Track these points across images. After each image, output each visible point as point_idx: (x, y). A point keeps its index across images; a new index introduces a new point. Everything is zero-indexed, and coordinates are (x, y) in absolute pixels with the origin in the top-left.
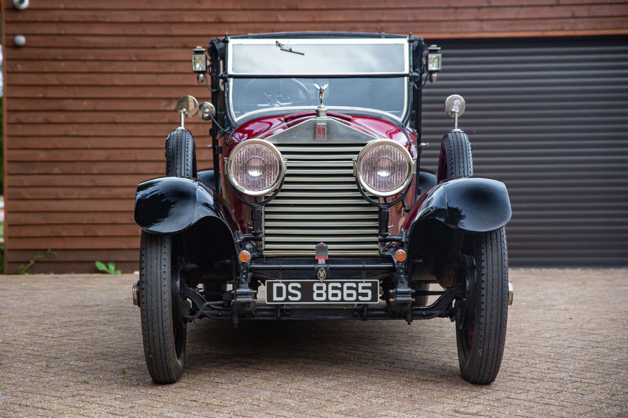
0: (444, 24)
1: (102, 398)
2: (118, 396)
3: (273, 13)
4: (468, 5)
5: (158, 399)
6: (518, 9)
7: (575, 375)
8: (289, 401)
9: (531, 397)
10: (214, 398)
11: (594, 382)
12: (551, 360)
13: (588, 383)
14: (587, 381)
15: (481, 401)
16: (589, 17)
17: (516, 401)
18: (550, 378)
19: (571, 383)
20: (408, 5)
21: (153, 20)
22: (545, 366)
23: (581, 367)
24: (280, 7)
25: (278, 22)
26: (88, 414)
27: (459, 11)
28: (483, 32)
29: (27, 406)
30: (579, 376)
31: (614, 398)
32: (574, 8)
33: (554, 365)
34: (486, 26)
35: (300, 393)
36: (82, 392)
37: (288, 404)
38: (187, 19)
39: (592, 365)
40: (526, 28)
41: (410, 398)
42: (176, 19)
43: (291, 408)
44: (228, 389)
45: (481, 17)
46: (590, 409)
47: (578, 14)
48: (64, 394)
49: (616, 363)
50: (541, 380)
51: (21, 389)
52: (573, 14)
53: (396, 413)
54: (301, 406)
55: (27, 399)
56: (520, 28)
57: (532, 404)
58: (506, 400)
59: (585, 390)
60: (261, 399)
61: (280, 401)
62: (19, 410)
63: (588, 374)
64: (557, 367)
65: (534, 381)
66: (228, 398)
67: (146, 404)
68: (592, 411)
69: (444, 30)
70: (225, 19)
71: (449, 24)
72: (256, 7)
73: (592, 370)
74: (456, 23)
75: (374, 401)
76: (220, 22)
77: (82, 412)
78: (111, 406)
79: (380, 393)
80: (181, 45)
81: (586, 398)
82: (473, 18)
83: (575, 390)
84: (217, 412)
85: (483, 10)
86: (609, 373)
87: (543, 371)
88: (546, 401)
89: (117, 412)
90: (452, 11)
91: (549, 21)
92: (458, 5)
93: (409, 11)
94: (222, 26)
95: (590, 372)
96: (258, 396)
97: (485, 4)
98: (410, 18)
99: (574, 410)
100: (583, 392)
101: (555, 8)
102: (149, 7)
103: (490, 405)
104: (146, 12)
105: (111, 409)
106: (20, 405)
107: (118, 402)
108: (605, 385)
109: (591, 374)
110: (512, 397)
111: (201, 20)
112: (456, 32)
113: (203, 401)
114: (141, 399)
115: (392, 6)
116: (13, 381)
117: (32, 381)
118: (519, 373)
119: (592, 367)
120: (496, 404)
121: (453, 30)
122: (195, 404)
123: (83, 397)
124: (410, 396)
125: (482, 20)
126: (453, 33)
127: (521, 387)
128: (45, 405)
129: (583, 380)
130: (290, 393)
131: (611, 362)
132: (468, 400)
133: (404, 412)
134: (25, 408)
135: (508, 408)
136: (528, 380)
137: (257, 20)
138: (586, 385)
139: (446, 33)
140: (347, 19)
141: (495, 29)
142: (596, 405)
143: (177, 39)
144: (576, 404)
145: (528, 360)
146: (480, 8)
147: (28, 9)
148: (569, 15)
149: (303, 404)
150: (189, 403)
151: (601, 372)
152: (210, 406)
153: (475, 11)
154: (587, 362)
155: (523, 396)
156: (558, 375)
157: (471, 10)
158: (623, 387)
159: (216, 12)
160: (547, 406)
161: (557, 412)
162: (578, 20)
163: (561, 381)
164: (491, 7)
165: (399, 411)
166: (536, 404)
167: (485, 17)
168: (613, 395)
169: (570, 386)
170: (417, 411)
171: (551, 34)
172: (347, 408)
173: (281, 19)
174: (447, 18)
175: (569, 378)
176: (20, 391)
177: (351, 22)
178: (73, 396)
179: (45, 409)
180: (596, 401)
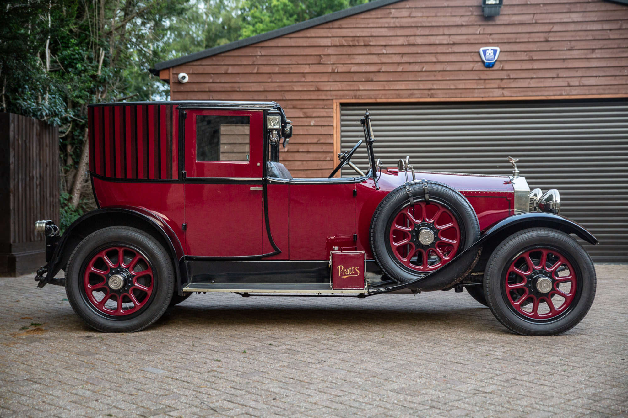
0: (476, 91)
1: (228, 374)
2: (239, 373)
3: (356, 83)
4: (493, 78)
5: (267, 376)
6: (529, 80)
7: (564, 359)
8: (358, 380)
9: (531, 379)
10: (306, 376)
11: (577, 365)
12: (547, 346)
13: (573, 366)
14: (572, 364)
15: (495, 382)
16: (580, 86)
17: (520, 382)
18: (546, 361)
19: (561, 366)
20: (451, 78)
21: (273, 89)
22: (543, 351)
23: (569, 352)
24: (361, 80)
25: (359, 90)
26: (217, 388)
27: (487, 81)
28: (504, 96)
29: (177, 379)
30: (567, 360)
31: (590, 380)
32: (569, 80)
33: (549, 349)
34: (506, 92)
35: (366, 373)
36: (215, 369)
37: (357, 383)
38: (295, 89)
39: (577, 350)
40: (534, 94)
41: (444, 379)
42: (288, 89)
43: (359, 386)
44: (316, 369)
45: (503, 86)
46: (573, 389)
47: (572, 84)
48: (203, 370)
49: (593, 348)
50: (539, 363)
51: (174, 364)
52: (568, 84)
53: (434, 392)
54: (366, 384)
55: (177, 373)
56: (531, 94)
57: (531, 385)
58: (513, 381)
59: (571, 373)
60: (339, 378)
61: (351, 380)
62: (171, 382)
63: (573, 358)
64: (551, 352)
65: (534, 364)
66: (315, 376)
67: (258, 380)
68: (574, 391)
69: (476, 95)
70: (322, 88)
71: (480, 90)
72: (344, 80)
73: (576, 355)
74: (485, 90)
75: (418, 381)
76: (319, 90)
77: (214, 386)
78: (233, 382)
79: (423, 374)
80: (292, 107)
81: (571, 379)
82: (497, 87)
83: (563, 373)
84: (307, 388)
85: (505, 81)
86: (589, 357)
87: (541, 355)
88: (542, 382)
89: (238, 387)
90: (482, 81)
91: (551, 89)
92: (487, 78)
93: (452, 82)
94: (320, 93)
95: (575, 356)
96: (336, 375)
97: (506, 77)
98: (452, 87)
99: (561, 390)
100: (569, 374)
101: (555, 80)
102: (270, 80)
103: (501, 385)
104: (267, 84)
105: (234, 384)
106: (172, 378)
107: (238, 378)
108: (585, 368)
109: (576, 358)
110: (517, 378)
111: (305, 89)
112: (485, 97)
113: (297, 378)
114: (255, 376)
115: (440, 78)
116: (169, 358)
117: (182, 358)
118: (523, 357)
119: (577, 352)
120: (505, 385)
121: (483, 95)
122: (292, 380)
123: (216, 373)
124: (445, 377)
125: (504, 88)
126: (483, 97)
127: (524, 370)
128: (189, 379)
129: (570, 364)
130: (359, 373)
131: (590, 347)
132: (486, 381)
133: (440, 391)
134: (176, 381)
135: (514, 388)
136: (530, 364)
137: (344, 89)
138: (572, 368)
139: (477, 97)
140: (408, 88)
141: (513, 95)
142: (577, 385)
143: (289, 102)
144: (563, 385)
145: (531, 346)
146: (502, 79)
147: (188, 83)
148: (566, 84)
149: (367, 382)
150: (287, 379)
151: (582, 356)
152: (302, 383)
153: (499, 81)
154: (573, 347)
155: (525, 378)
156: (551, 358)
157: (495, 81)
158: (598, 370)
159: (316, 83)
160: (542, 387)
161: (549, 392)
162: (572, 88)
163: (554, 364)
164: (510, 79)
165: (436, 390)
166: (534, 385)
167: (506, 86)
168: (590, 377)
169: (559, 369)
170: (449, 390)
171: (553, 98)
172: (398, 386)
173: (361, 88)
174: (478, 87)
175: (559, 362)
176: (173, 366)
177: (411, 90)
178: (209, 372)
179: (188, 383)
180: (578, 382)
